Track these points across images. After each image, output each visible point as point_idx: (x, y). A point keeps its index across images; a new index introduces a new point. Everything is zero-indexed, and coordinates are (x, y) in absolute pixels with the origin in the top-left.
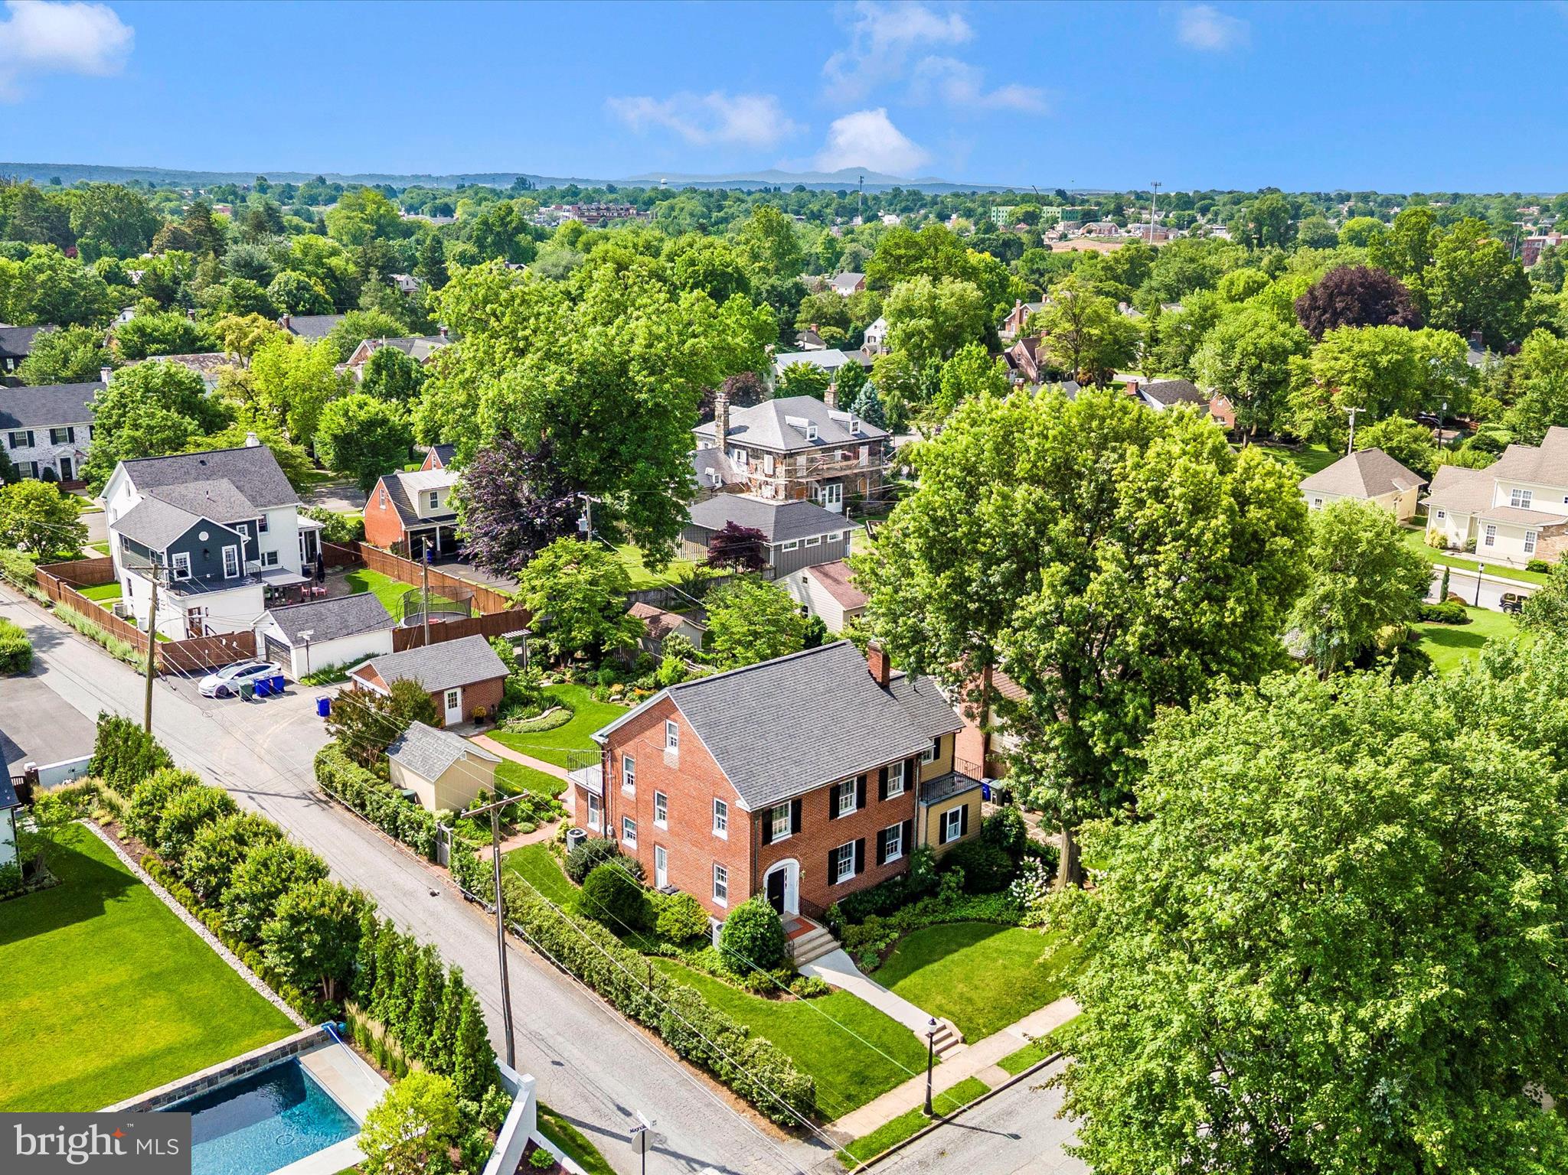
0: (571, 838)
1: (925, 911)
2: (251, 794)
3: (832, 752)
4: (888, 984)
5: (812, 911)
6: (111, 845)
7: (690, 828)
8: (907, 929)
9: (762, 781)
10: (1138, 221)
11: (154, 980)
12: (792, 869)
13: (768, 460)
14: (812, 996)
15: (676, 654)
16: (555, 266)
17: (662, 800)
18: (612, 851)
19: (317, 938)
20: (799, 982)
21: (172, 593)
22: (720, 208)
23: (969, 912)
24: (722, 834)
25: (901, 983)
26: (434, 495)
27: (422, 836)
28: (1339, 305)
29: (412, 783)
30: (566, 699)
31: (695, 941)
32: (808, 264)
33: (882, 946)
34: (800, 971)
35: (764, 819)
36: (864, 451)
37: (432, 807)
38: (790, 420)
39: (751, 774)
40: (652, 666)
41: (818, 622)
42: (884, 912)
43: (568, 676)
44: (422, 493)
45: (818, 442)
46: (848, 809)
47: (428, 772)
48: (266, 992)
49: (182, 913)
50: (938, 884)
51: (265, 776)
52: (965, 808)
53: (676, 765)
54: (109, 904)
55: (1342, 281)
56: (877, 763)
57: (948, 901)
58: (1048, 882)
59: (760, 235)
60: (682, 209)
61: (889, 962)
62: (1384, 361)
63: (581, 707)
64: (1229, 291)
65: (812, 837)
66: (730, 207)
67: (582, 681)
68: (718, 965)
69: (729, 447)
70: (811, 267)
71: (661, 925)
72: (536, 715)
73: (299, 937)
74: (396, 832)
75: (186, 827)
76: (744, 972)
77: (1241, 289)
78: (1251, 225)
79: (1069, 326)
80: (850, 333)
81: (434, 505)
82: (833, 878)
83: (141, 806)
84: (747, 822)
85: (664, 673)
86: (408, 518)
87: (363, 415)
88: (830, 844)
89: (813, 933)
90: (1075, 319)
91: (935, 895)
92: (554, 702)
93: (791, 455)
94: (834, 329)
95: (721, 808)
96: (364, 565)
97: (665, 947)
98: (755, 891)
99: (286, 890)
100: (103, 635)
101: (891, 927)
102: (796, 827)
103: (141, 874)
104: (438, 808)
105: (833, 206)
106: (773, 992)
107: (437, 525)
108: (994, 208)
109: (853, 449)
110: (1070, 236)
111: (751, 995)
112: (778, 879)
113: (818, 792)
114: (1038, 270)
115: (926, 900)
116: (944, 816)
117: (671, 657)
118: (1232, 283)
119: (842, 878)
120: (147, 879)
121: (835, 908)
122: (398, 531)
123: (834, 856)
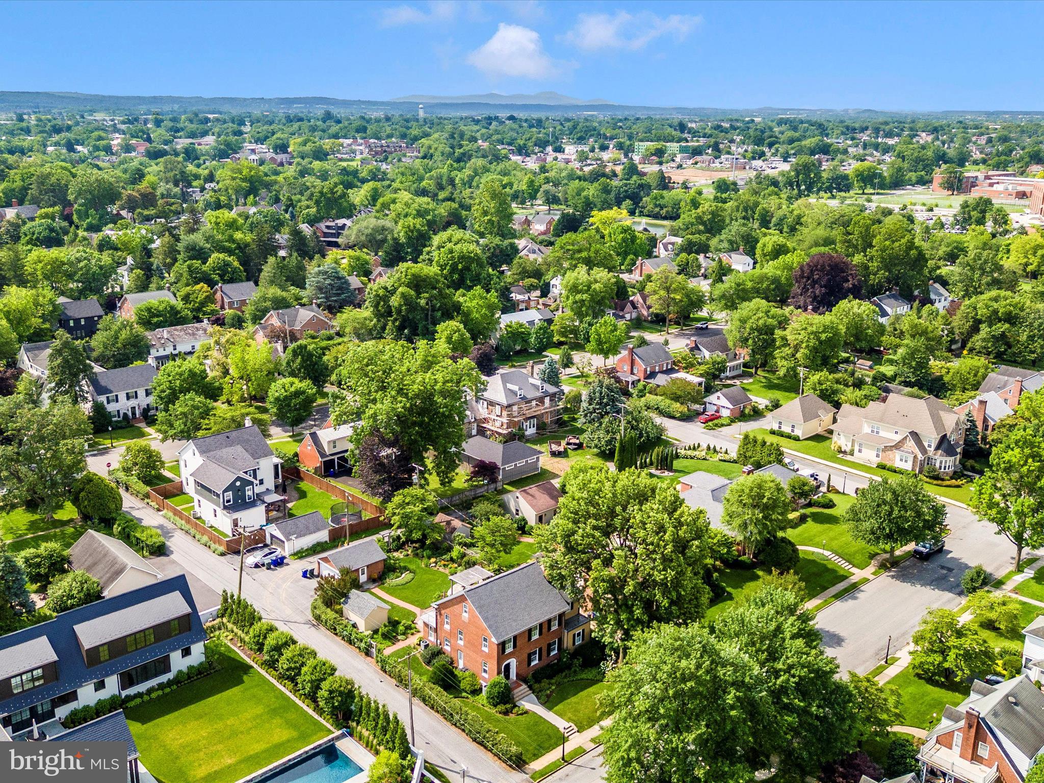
0: (423, 645)
1: (566, 677)
2: (286, 622)
3: (529, 614)
4: (550, 709)
5: (521, 678)
6: (235, 649)
7: (473, 645)
8: (558, 685)
9: (501, 630)
10: (729, 153)
11: (274, 712)
12: (513, 662)
13: (498, 408)
14: (522, 714)
15: (460, 544)
16: (367, 228)
17: (461, 633)
18: (440, 652)
19: (340, 699)
20: (516, 709)
21: (225, 512)
22: (461, 146)
23: (584, 676)
24: (486, 650)
25: (555, 708)
26: (334, 442)
27: (363, 645)
28: (816, 277)
29: (354, 617)
30: (412, 567)
31: (476, 692)
32: (517, 197)
33: (548, 692)
34: (517, 704)
35: (502, 646)
36: (547, 400)
37: (363, 628)
38: (509, 386)
39: (497, 627)
40: (450, 549)
41: (524, 519)
42: (550, 677)
43: (409, 552)
44: (329, 442)
45: (523, 398)
46: (535, 636)
47: (362, 614)
48: (316, 716)
49: (275, 682)
50: (571, 664)
51: (288, 612)
52: (583, 630)
53: (467, 620)
54: (245, 678)
55: (818, 263)
56: (547, 618)
57: (575, 671)
58: (616, 662)
59: (488, 199)
60: (436, 149)
61: (551, 699)
62: (823, 337)
63: (418, 571)
64: (763, 250)
65: (521, 649)
66: (467, 145)
67: (416, 555)
68: (485, 702)
69: (478, 399)
70: (519, 199)
71: (462, 685)
72: (398, 577)
73: (333, 698)
74: (350, 642)
75: (278, 649)
76: (495, 706)
77: (770, 249)
78: (793, 173)
79: (663, 293)
80: (542, 282)
81: (335, 447)
82: (529, 664)
83: (254, 637)
84: (496, 647)
85: (454, 554)
86: (323, 455)
87: (293, 389)
88: (528, 651)
89: (521, 688)
90: (668, 289)
91: (570, 669)
92: (406, 569)
93: (509, 406)
94: (532, 280)
95: (485, 640)
96: (302, 479)
97: (464, 694)
98: (499, 673)
99: (325, 679)
100: (193, 531)
101: (552, 684)
102: (515, 646)
103: (252, 664)
104: (367, 630)
105: (533, 140)
106: (506, 713)
107: (336, 457)
108: (636, 143)
109: (541, 400)
110: (684, 166)
111: (498, 715)
112: (508, 667)
113: (524, 632)
114: (660, 205)
115: (566, 672)
116: (574, 635)
117: (458, 547)
118: (764, 245)
119: (533, 664)
120: (255, 666)
121: (530, 676)
122: (318, 462)
123: (530, 655)
